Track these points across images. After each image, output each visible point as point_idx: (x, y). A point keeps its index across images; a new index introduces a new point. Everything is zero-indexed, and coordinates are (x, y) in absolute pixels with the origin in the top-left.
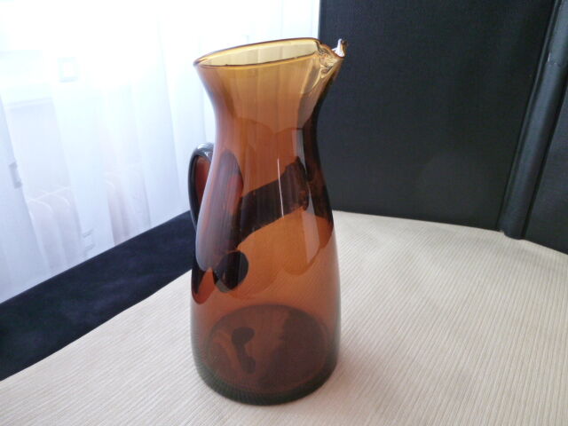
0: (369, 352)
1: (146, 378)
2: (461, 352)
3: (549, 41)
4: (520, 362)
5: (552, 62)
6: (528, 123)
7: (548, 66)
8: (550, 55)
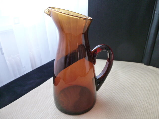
0: (104, 100)
1: (39, 110)
2: (131, 99)
3: (155, 7)
4: (149, 102)
5: (156, 14)
6: (150, 32)
7: (155, 15)
8: (156, 11)
